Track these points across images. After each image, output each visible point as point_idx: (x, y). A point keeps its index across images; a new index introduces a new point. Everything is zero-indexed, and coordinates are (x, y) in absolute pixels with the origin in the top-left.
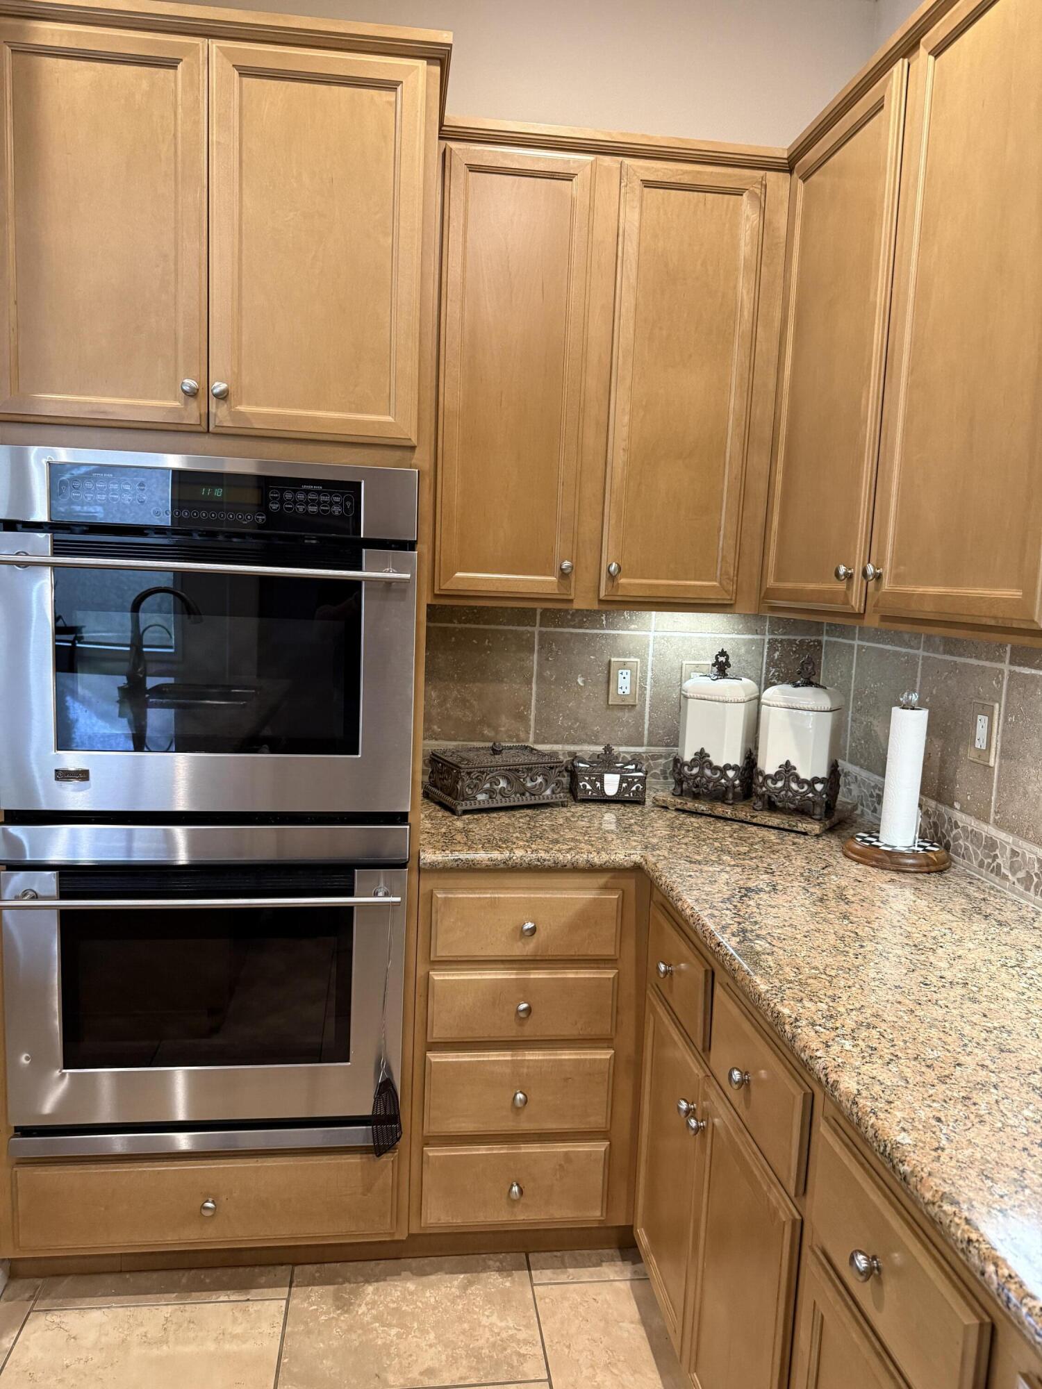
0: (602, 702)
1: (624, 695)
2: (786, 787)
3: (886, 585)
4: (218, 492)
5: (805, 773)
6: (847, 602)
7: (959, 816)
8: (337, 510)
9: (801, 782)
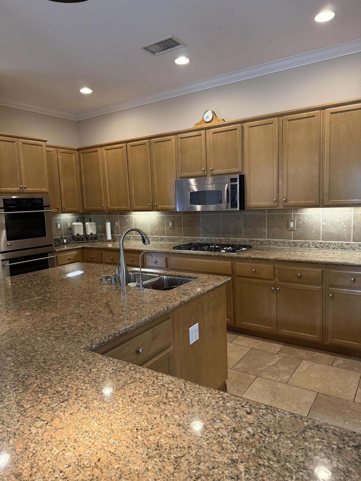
0: (56, 229)
1: (59, 228)
2: (92, 236)
3: (109, 207)
4: (25, 201)
5: (94, 234)
6: (103, 209)
7: (115, 235)
8: (40, 202)
9: (94, 235)
